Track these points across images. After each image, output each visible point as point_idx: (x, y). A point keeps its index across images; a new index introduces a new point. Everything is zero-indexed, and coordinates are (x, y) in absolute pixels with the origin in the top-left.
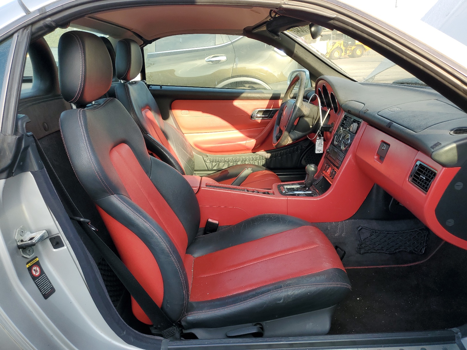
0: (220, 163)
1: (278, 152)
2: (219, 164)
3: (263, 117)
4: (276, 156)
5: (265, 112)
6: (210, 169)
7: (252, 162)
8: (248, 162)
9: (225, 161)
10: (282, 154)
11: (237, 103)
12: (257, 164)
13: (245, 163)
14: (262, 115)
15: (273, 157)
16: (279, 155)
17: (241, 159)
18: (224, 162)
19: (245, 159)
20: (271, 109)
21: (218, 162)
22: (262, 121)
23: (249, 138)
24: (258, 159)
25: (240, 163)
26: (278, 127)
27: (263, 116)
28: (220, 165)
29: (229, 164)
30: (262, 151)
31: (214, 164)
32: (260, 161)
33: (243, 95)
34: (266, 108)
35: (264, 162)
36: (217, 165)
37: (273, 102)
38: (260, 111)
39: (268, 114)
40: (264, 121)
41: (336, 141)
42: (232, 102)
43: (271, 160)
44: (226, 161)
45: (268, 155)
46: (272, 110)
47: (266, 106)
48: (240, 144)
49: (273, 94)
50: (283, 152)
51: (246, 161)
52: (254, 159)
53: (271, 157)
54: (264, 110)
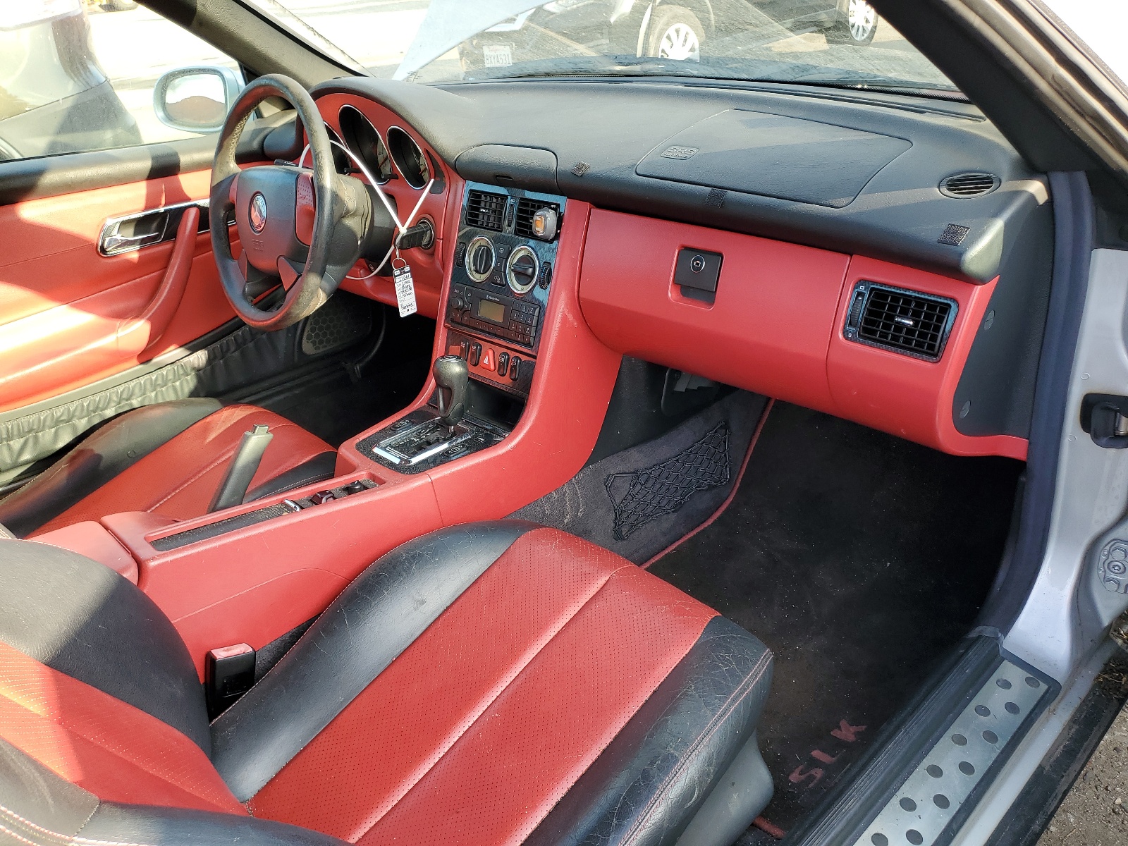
0: (40, 434)
1: (227, 338)
2: (36, 438)
3: (143, 241)
4: (224, 353)
5: (141, 224)
6: (9, 466)
7: (153, 394)
8: (139, 399)
9: (57, 422)
10: (240, 340)
11: (31, 211)
12: (172, 397)
13: (131, 404)
14: (135, 234)
15: (215, 358)
16: (233, 349)
17: (115, 398)
18: (53, 424)
19: (126, 392)
20: (162, 210)
21: (29, 432)
22: (144, 253)
23: (118, 322)
24: (171, 377)
25: (114, 409)
26: (232, 265)
27: (140, 237)
28: (41, 440)
29: (74, 425)
30: (172, 347)
31: (16, 444)
32: (178, 383)
33: (49, 179)
34: (143, 211)
35: (190, 382)
36: (31, 443)
37: (161, 184)
38: (124, 223)
39: (155, 225)
40: (148, 252)
41: (477, 271)
42: (13, 213)
43: (213, 369)
44: (62, 418)
45: (200, 357)
46: (166, 211)
47: (142, 204)
48: (92, 352)
49: (153, 158)
50: (240, 333)
51: (134, 397)
52: (158, 383)
53: (210, 360)
54: (141, 215)
